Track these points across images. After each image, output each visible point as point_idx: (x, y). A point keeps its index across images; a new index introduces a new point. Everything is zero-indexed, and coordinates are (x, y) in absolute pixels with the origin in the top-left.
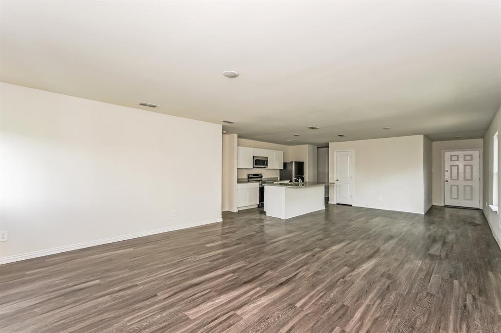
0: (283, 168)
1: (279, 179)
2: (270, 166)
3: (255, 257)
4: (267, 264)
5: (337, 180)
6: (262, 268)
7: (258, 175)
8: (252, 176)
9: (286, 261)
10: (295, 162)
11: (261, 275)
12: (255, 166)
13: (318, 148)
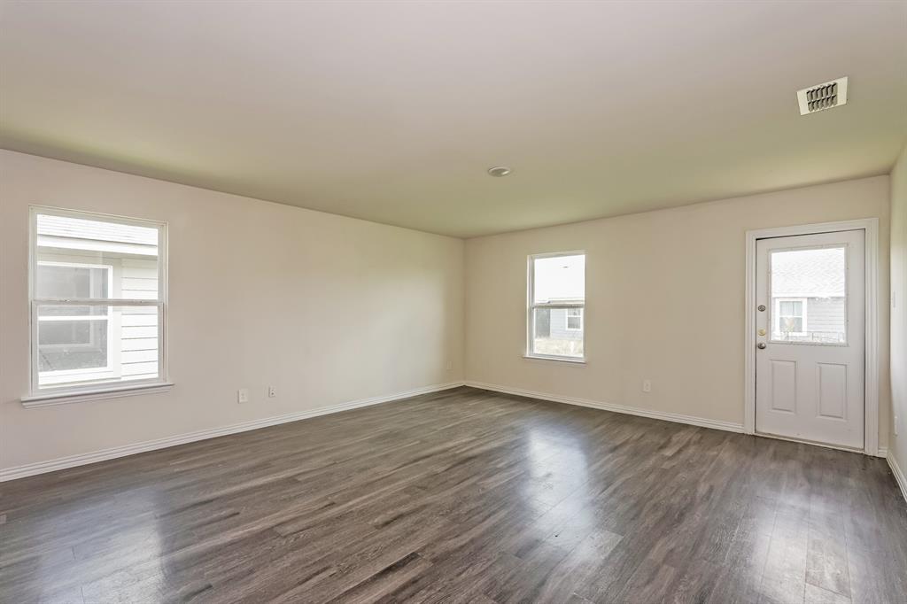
3: (466, 500)
4: (441, 484)
6: (452, 476)
9: (401, 491)
11: (454, 466)
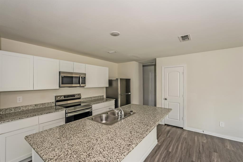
0: (108, 86)
1: (105, 97)
2: (89, 84)
5: (166, 99)
7: (74, 96)
8: (63, 98)
10: (121, 79)
12: (61, 85)
13: (143, 66)
